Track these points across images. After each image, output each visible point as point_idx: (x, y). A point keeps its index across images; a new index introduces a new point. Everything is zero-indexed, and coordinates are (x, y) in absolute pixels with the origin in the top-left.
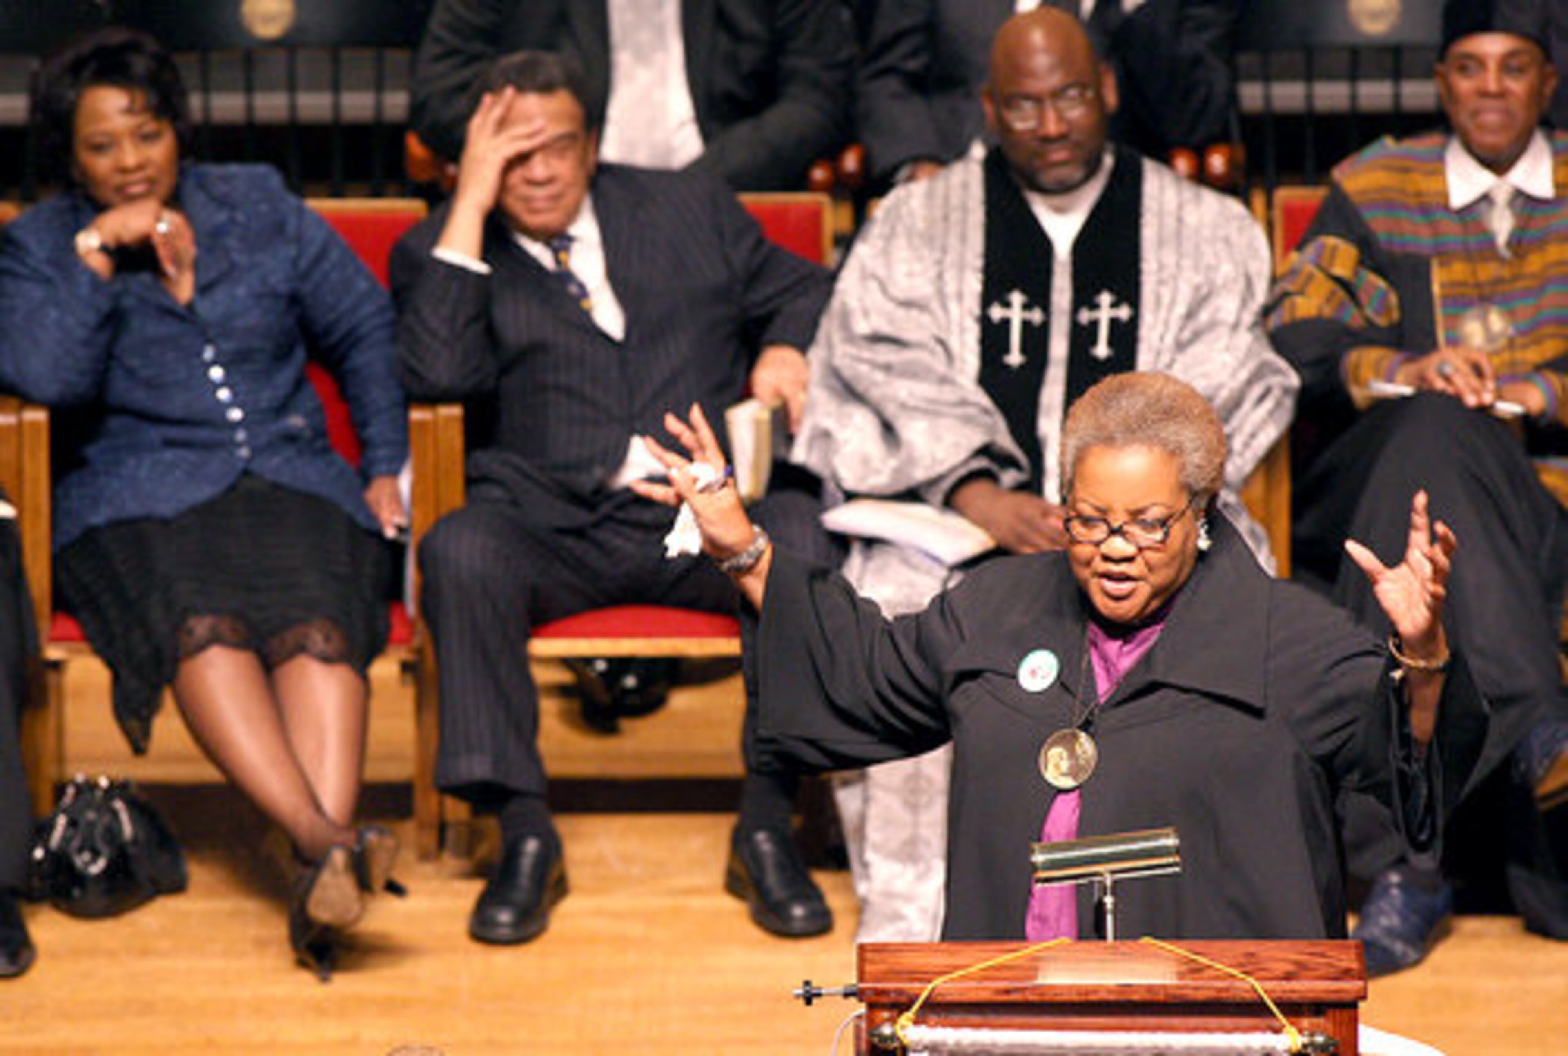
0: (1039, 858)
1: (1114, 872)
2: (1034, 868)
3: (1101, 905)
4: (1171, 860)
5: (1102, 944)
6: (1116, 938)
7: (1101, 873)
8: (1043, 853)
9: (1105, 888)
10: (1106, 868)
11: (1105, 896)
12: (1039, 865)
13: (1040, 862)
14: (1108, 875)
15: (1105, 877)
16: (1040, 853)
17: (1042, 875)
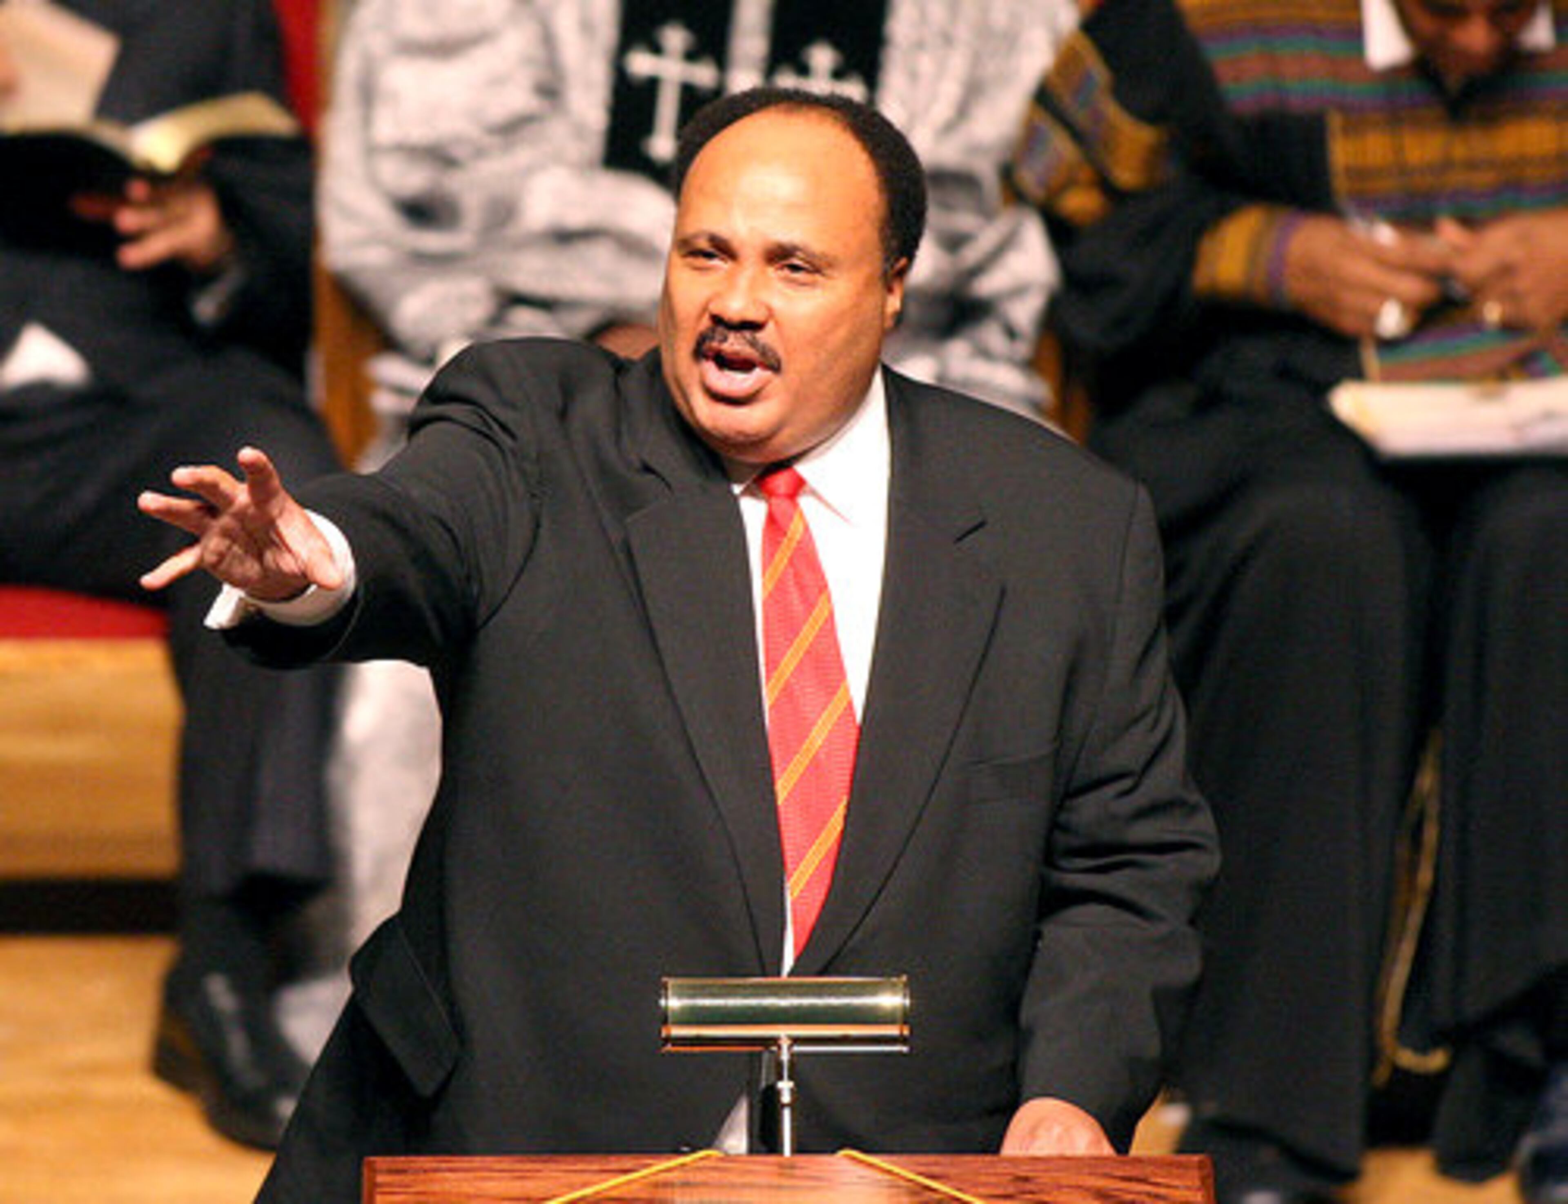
0: (673, 1003)
1: (796, 1040)
2: (664, 1018)
3: (772, 1093)
4: (892, 1031)
5: (772, 1159)
6: (799, 1148)
7: (774, 1041)
8: (680, 996)
9: (779, 1064)
10: (783, 1032)
11: (780, 1078)
12: (670, 1014)
13: (673, 1011)
14: (785, 1044)
15: (780, 1047)
16: (674, 994)
17: (677, 1031)
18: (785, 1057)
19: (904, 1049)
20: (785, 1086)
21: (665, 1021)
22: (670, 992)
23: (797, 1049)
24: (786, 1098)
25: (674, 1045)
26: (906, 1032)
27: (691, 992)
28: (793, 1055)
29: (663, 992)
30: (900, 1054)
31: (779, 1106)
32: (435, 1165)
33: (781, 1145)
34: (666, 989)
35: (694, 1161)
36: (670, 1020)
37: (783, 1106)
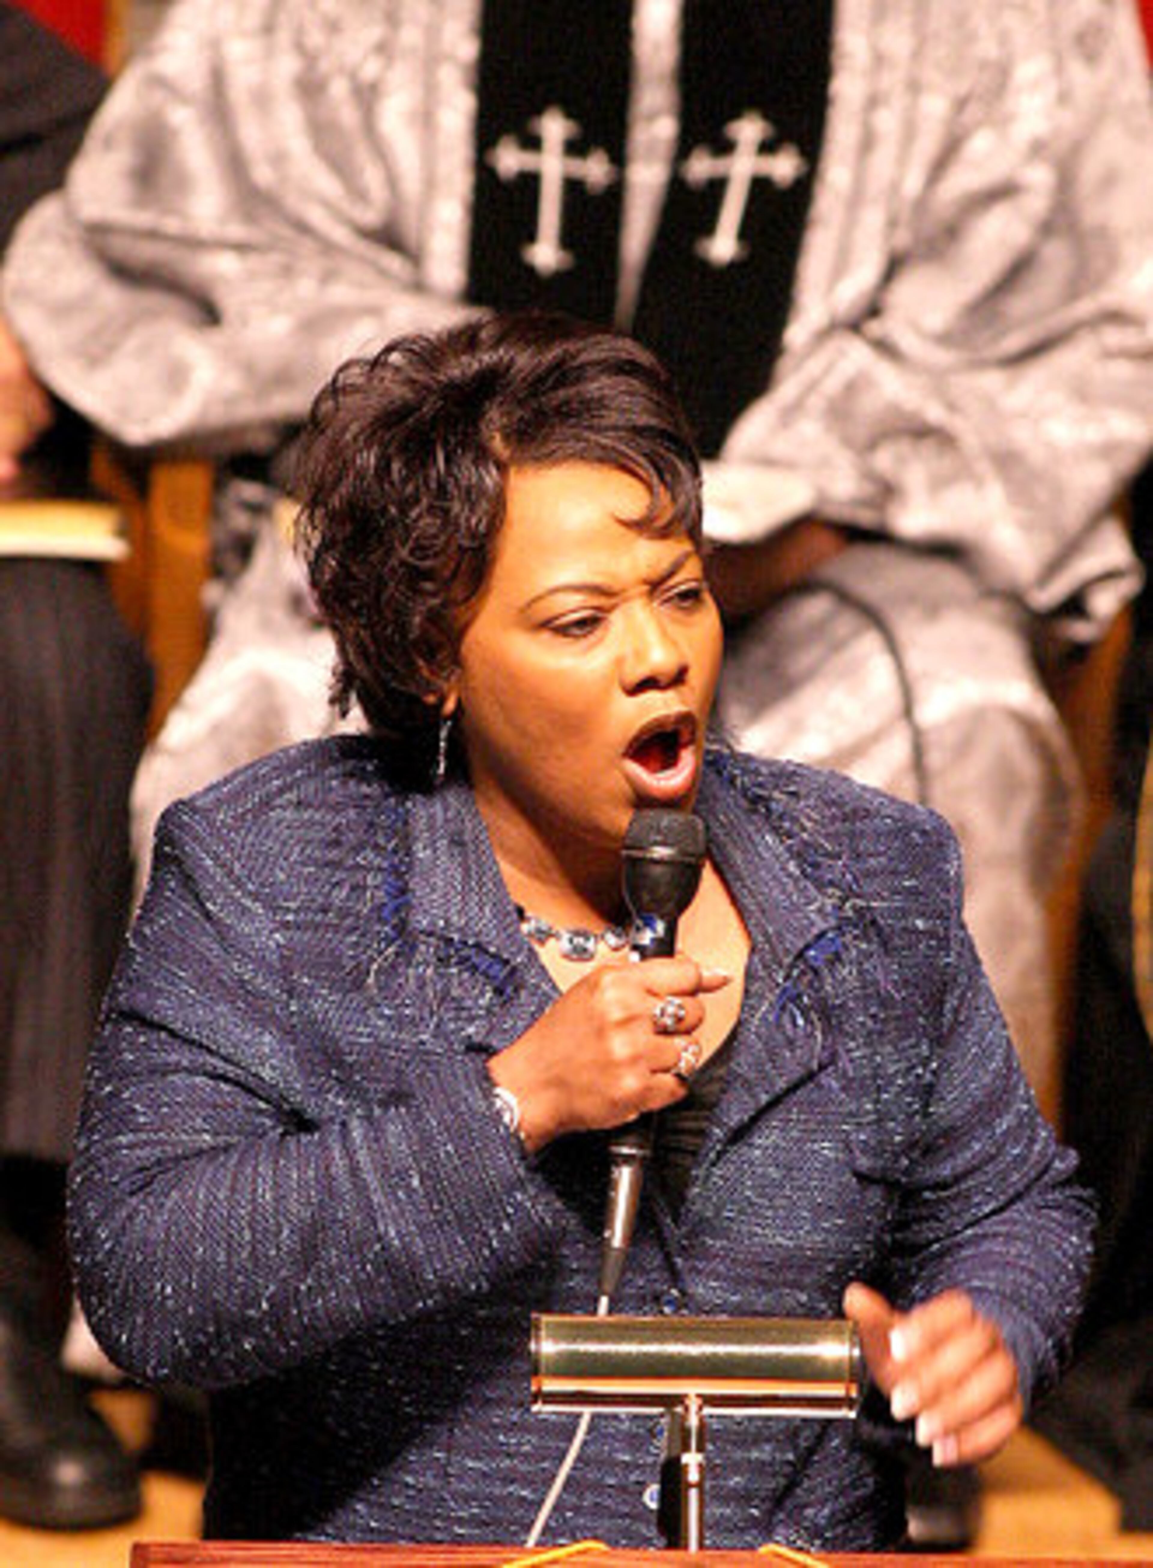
0: (548, 1348)
1: (707, 1401)
3: (675, 1470)
4: (836, 1390)
5: (674, 1555)
6: (710, 1543)
7: (680, 1399)
8: (556, 1339)
9: (685, 1433)
10: (692, 1389)
11: (686, 1448)
12: (543, 1361)
13: (548, 1357)
14: (693, 1404)
15: (687, 1409)
16: (549, 1336)
17: (550, 1386)
18: (693, 1422)
19: (852, 1415)
20: (692, 1459)
21: (535, 1372)
22: (543, 1333)
23: (708, 1411)
24: (693, 1476)
25: (545, 1402)
26: (854, 1394)
27: (574, 1333)
28: (701, 1420)
29: (533, 1332)
30: (843, 1421)
31: (683, 1486)
32: (226, 1553)
33: (686, 1539)
34: (538, 1328)
35: (571, 1555)
36: (543, 1369)
37: (691, 1486)
